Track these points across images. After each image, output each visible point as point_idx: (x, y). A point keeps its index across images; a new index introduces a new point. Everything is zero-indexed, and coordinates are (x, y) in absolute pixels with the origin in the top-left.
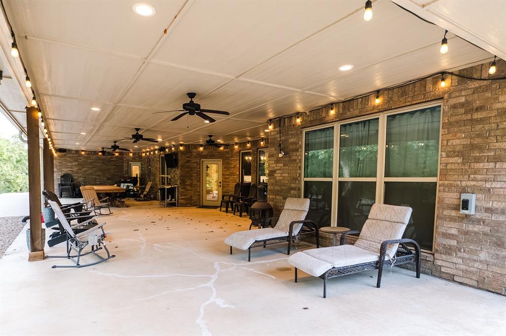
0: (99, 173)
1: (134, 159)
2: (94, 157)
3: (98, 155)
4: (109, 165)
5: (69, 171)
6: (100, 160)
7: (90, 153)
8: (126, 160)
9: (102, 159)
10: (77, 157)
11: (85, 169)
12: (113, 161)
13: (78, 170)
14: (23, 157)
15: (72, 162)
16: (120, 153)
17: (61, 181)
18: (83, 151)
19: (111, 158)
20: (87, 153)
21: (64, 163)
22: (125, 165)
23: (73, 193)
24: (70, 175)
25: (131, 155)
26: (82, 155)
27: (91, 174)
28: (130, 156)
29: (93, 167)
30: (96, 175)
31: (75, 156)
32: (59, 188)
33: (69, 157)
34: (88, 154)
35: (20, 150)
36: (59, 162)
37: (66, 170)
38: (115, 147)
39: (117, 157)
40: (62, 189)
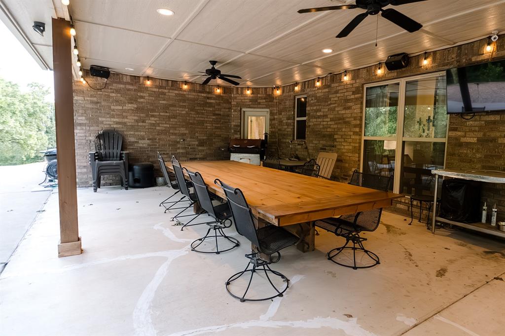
0: (183, 130)
1: (254, 103)
2: (173, 93)
3: (181, 89)
4: (203, 114)
5: (117, 123)
6: (184, 101)
7: (164, 83)
8: (238, 105)
9: (188, 99)
10: (135, 90)
11: (152, 120)
12: (210, 105)
13: (137, 121)
14: (37, 109)
15: (123, 104)
16: (226, 90)
17: (99, 147)
18: (148, 78)
19: (208, 98)
20: (157, 83)
21: (103, 103)
22: (234, 114)
23: (127, 177)
24: (117, 132)
25: (249, 92)
26: (147, 88)
27: (165, 132)
28: (246, 96)
29: (169, 117)
30: (175, 134)
31: (129, 90)
32: (92, 165)
33: (117, 91)
34: (160, 87)
35: (35, 98)
36: (92, 102)
37: (108, 123)
38: (213, 73)
39: (219, 96)
40: (100, 167)
